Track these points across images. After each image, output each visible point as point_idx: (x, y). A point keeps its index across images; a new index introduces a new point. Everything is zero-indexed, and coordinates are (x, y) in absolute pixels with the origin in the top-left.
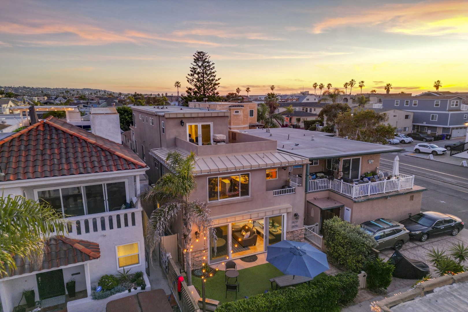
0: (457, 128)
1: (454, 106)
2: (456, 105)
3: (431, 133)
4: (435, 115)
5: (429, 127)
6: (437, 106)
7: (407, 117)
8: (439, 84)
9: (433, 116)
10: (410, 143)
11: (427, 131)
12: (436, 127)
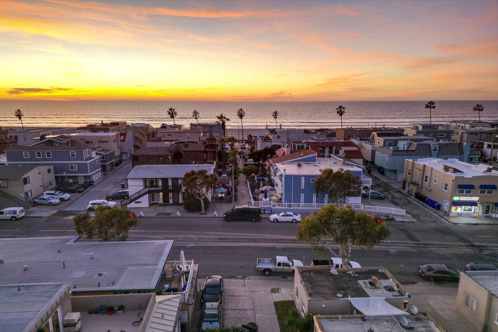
0: (94, 174)
1: (88, 155)
2: (89, 154)
3: (73, 181)
4: (73, 165)
5: (70, 177)
6: (73, 156)
7: (49, 171)
8: (21, 114)
9: (72, 166)
10: (69, 199)
11: (69, 180)
12: (77, 176)
